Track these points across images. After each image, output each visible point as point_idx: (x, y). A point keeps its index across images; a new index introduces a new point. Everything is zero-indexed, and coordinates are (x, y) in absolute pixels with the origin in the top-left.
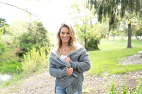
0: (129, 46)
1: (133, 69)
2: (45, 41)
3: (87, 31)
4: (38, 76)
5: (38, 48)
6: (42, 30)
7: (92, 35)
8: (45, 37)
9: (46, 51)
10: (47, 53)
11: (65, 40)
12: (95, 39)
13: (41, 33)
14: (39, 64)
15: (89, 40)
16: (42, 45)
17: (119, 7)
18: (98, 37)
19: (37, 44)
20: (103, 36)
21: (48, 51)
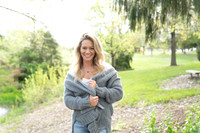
0: (174, 63)
1: (179, 95)
2: (56, 58)
3: (115, 44)
4: (47, 108)
5: (45, 69)
6: (51, 43)
7: (122, 48)
8: (55, 52)
9: (57, 72)
10: (58, 75)
11: (88, 58)
12: (126, 54)
13: (50, 47)
14: (47, 91)
15: (117, 56)
16: (52, 65)
17: (159, 9)
18: (130, 51)
19: (44, 64)
20: (137, 50)
21: (60, 72)
